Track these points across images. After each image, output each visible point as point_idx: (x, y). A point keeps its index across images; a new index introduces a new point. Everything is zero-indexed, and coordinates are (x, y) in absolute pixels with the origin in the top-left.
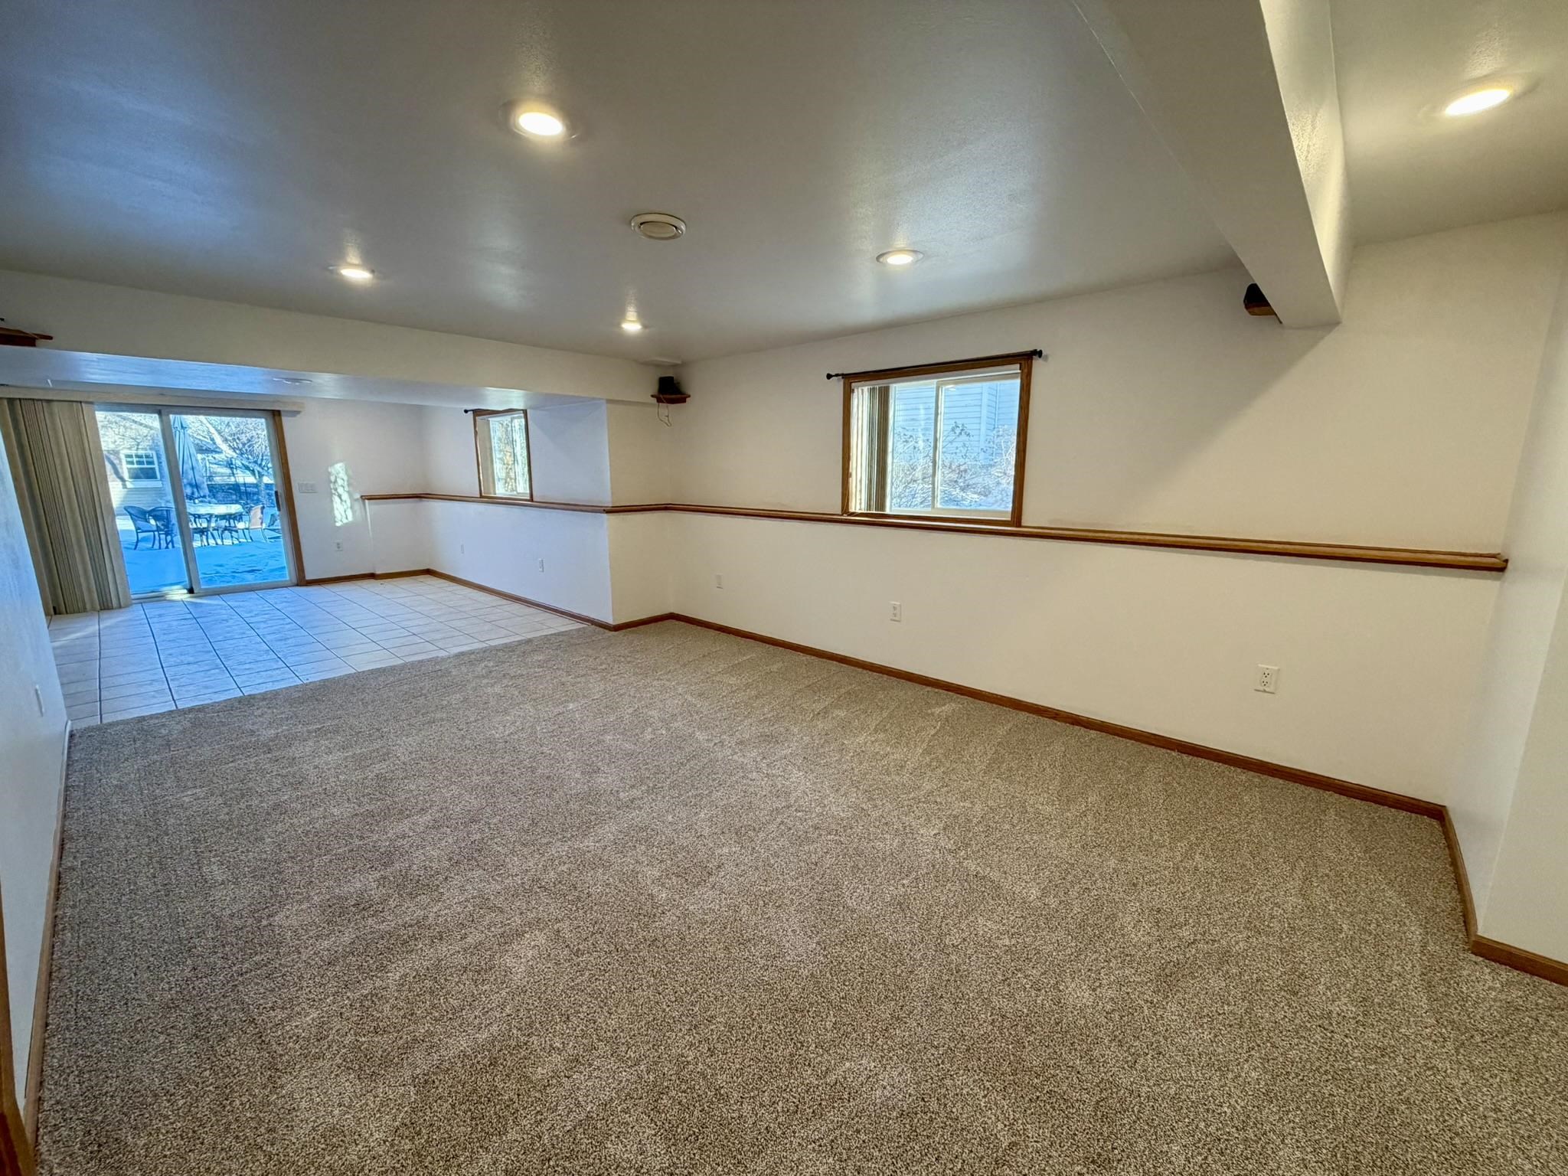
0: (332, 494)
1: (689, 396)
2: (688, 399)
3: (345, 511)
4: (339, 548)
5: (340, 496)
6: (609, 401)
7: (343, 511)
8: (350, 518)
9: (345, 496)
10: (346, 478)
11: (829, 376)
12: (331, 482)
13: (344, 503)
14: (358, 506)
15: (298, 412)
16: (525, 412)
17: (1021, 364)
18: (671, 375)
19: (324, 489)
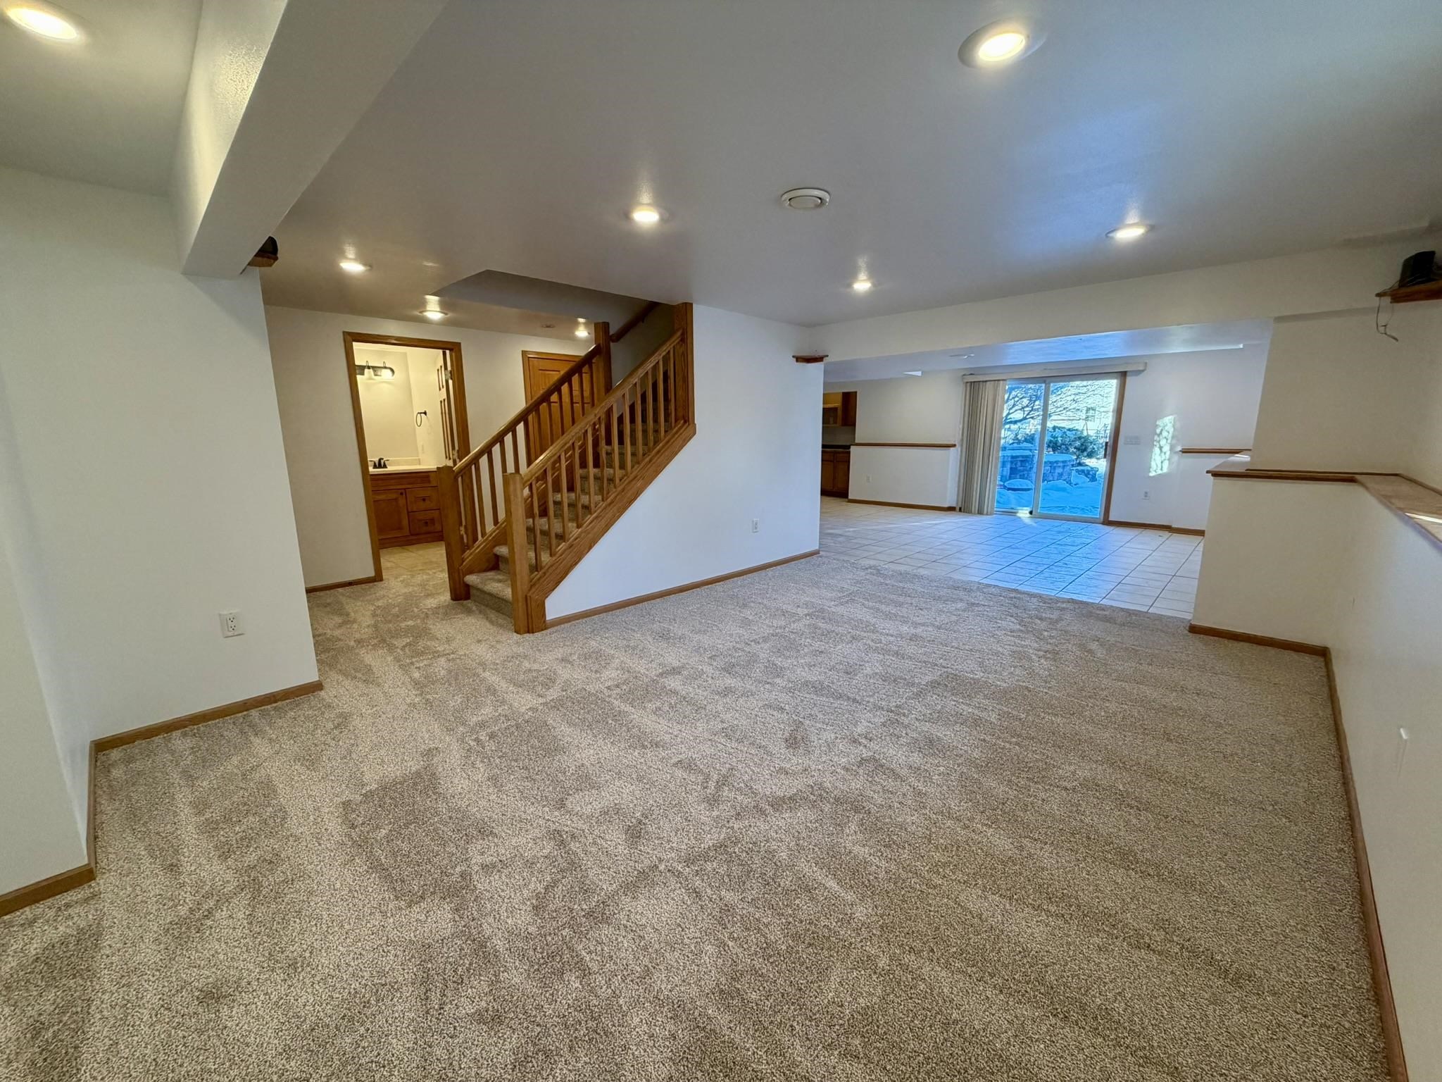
0: (1153, 445)
3: (1162, 462)
4: (1146, 496)
5: (1161, 448)
6: (1280, 319)
7: (1160, 461)
8: (1165, 470)
9: (1166, 448)
10: (1171, 430)
12: (1156, 434)
13: (1163, 454)
14: (1176, 458)
15: (1145, 371)
18: (1433, 250)
19: (1147, 440)
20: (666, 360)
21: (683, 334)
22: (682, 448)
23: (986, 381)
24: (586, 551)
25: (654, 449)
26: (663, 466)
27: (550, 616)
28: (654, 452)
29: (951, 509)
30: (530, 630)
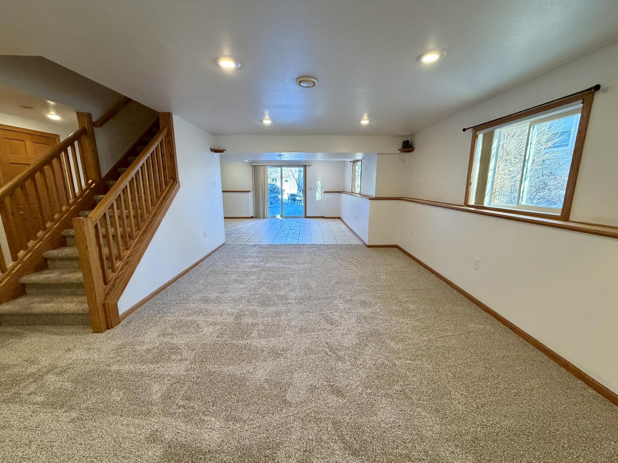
0: (316, 190)
1: (415, 148)
2: (414, 150)
4: (316, 207)
5: (318, 191)
6: (378, 154)
7: (319, 196)
8: (320, 199)
9: (320, 191)
10: (320, 185)
11: (464, 130)
12: (317, 186)
13: (319, 193)
14: (323, 194)
15: (310, 165)
16: (361, 160)
17: (583, 99)
18: (408, 140)
19: (314, 189)
20: (161, 143)
21: (168, 130)
22: (176, 195)
23: (260, 166)
24: (137, 263)
25: (161, 196)
26: (168, 206)
27: (121, 311)
28: (162, 198)
29: (252, 217)
30: (109, 327)
